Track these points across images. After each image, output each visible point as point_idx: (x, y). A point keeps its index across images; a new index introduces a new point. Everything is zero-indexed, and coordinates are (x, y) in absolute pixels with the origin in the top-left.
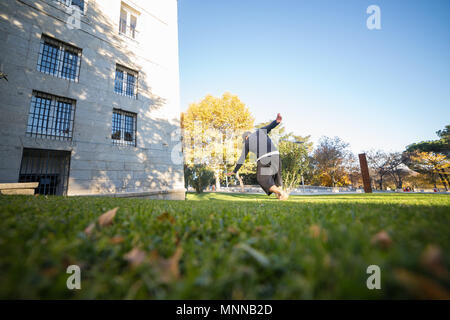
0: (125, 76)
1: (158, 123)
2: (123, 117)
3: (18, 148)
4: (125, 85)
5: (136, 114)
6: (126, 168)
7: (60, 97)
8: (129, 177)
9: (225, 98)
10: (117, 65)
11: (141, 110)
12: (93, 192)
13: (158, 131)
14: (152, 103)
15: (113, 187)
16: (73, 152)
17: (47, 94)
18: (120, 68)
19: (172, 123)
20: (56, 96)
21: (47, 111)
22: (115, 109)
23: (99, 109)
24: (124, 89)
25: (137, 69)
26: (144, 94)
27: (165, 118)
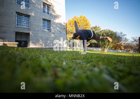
0: (46, 7)
1: (58, 24)
2: (46, 22)
3: (14, 32)
4: (46, 10)
5: (50, 21)
6: (47, 39)
7: (25, 15)
8: (49, 42)
9: (81, 17)
10: (43, 3)
11: (52, 19)
12: (37, 46)
13: (58, 27)
14: (56, 17)
15: (44, 45)
16: (31, 33)
17: (21, 13)
18: (44, 4)
19: (63, 24)
20: (24, 14)
21: (21, 20)
22: (43, 19)
23: (38, 19)
24: (46, 12)
25: (51, 4)
26: (53, 14)
27: (60, 22)
